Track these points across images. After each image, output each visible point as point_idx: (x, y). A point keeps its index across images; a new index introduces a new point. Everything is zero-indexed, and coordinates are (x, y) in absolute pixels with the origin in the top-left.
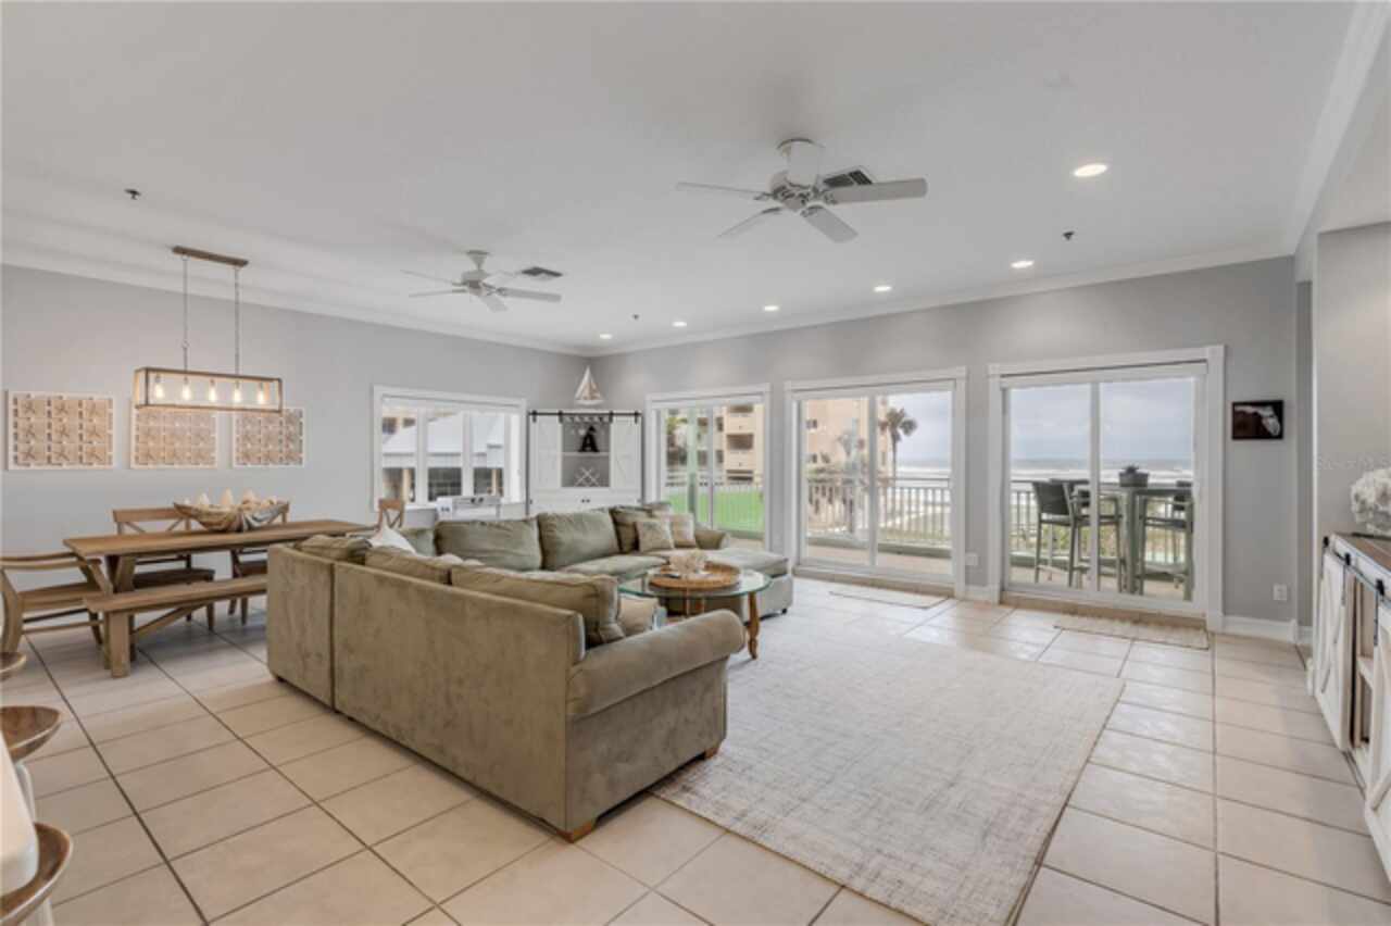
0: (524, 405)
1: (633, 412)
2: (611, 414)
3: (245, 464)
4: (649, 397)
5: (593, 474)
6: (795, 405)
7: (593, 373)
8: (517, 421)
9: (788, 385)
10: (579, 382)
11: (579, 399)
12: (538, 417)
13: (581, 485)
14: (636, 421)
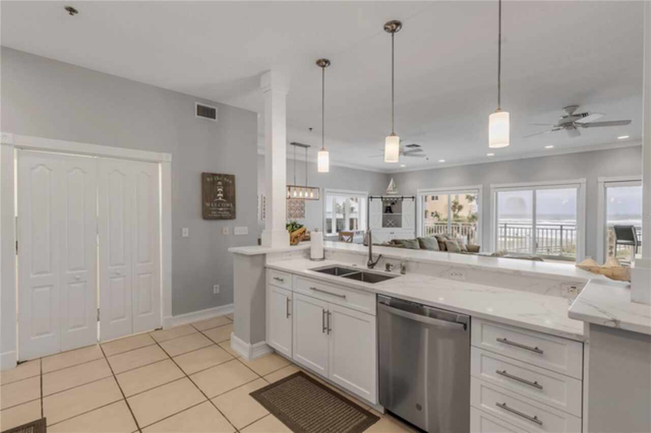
0: (367, 193)
1: (411, 196)
2: (403, 198)
4: (418, 190)
5: (393, 222)
6: (495, 194)
7: (394, 180)
8: (364, 201)
9: (492, 186)
10: (388, 184)
11: (388, 191)
12: (373, 199)
13: (388, 227)
14: (413, 200)
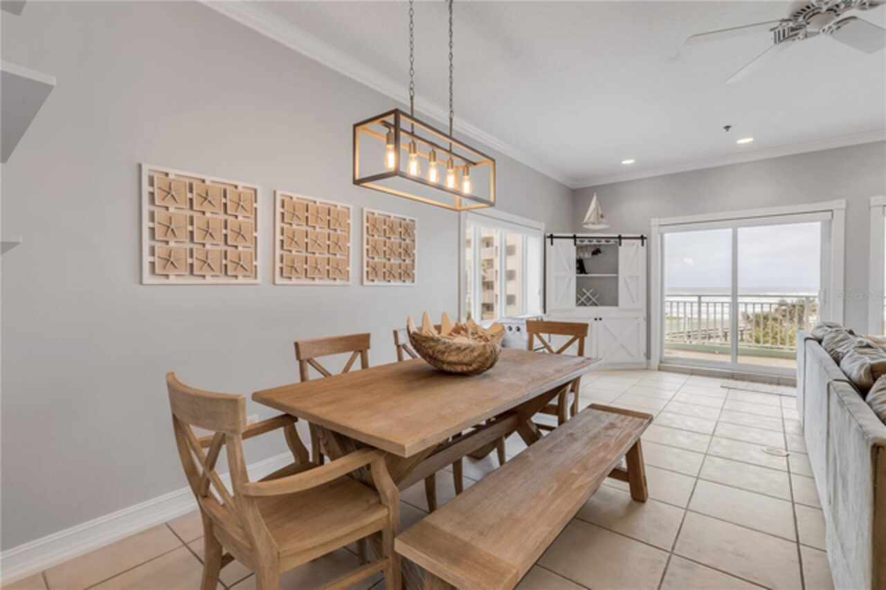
0: (543, 229)
1: (639, 236)
2: (620, 238)
3: (373, 281)
8: (533, 243)
11: (587, 224)
12: (555, 240)
13: (584, 305)
14: (642, 244)
